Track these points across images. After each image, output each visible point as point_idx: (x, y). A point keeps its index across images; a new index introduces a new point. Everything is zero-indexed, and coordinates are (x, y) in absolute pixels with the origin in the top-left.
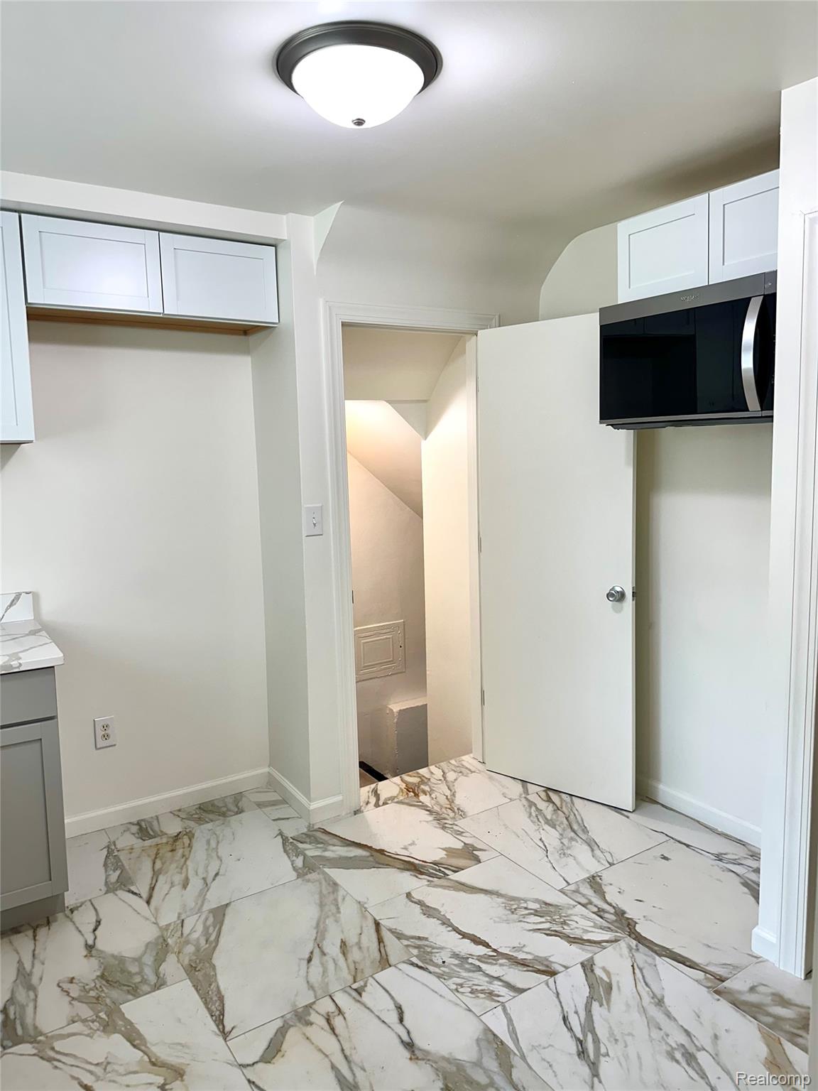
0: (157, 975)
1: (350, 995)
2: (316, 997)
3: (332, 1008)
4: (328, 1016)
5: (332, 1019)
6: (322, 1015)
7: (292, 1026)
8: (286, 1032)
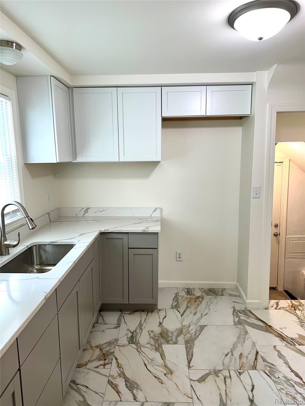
0: (176, 340)
1: (236, 373)
2: (224, 368)
3: (228, 375)
4: (226, 377)
5: (226, 378)
6: (223, 376)
7: (211, 374)
8: (209, 376)
